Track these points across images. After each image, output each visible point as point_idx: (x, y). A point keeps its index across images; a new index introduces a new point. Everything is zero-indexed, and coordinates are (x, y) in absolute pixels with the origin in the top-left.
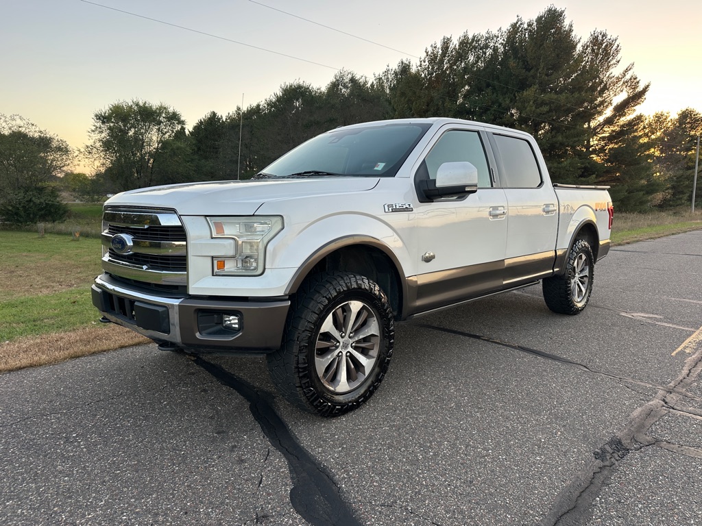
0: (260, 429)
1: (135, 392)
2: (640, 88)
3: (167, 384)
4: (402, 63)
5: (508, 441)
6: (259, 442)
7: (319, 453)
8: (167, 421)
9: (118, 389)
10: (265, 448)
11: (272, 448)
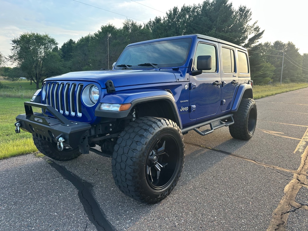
0: (83, 208)
1: (13, 185)
2: (260, 32)
3: (32, 179)
4: (157, 18)
5: (224, 210)
6: (82, 218)
7: (117, 224)
8: (27, 205)
9: (3, 184)
10: (85, 222)
11: (89, 222)
